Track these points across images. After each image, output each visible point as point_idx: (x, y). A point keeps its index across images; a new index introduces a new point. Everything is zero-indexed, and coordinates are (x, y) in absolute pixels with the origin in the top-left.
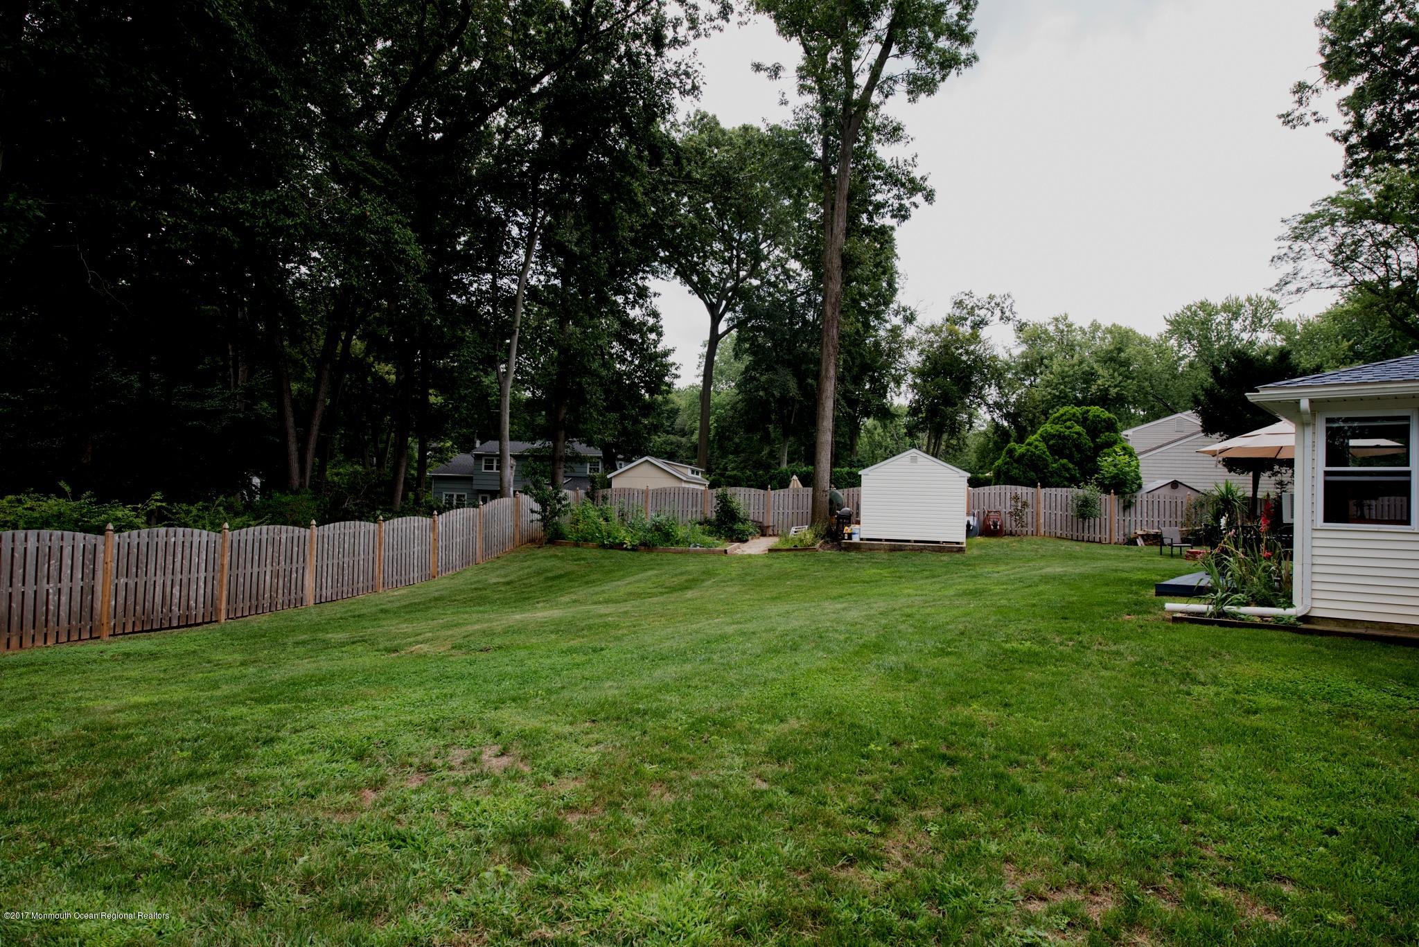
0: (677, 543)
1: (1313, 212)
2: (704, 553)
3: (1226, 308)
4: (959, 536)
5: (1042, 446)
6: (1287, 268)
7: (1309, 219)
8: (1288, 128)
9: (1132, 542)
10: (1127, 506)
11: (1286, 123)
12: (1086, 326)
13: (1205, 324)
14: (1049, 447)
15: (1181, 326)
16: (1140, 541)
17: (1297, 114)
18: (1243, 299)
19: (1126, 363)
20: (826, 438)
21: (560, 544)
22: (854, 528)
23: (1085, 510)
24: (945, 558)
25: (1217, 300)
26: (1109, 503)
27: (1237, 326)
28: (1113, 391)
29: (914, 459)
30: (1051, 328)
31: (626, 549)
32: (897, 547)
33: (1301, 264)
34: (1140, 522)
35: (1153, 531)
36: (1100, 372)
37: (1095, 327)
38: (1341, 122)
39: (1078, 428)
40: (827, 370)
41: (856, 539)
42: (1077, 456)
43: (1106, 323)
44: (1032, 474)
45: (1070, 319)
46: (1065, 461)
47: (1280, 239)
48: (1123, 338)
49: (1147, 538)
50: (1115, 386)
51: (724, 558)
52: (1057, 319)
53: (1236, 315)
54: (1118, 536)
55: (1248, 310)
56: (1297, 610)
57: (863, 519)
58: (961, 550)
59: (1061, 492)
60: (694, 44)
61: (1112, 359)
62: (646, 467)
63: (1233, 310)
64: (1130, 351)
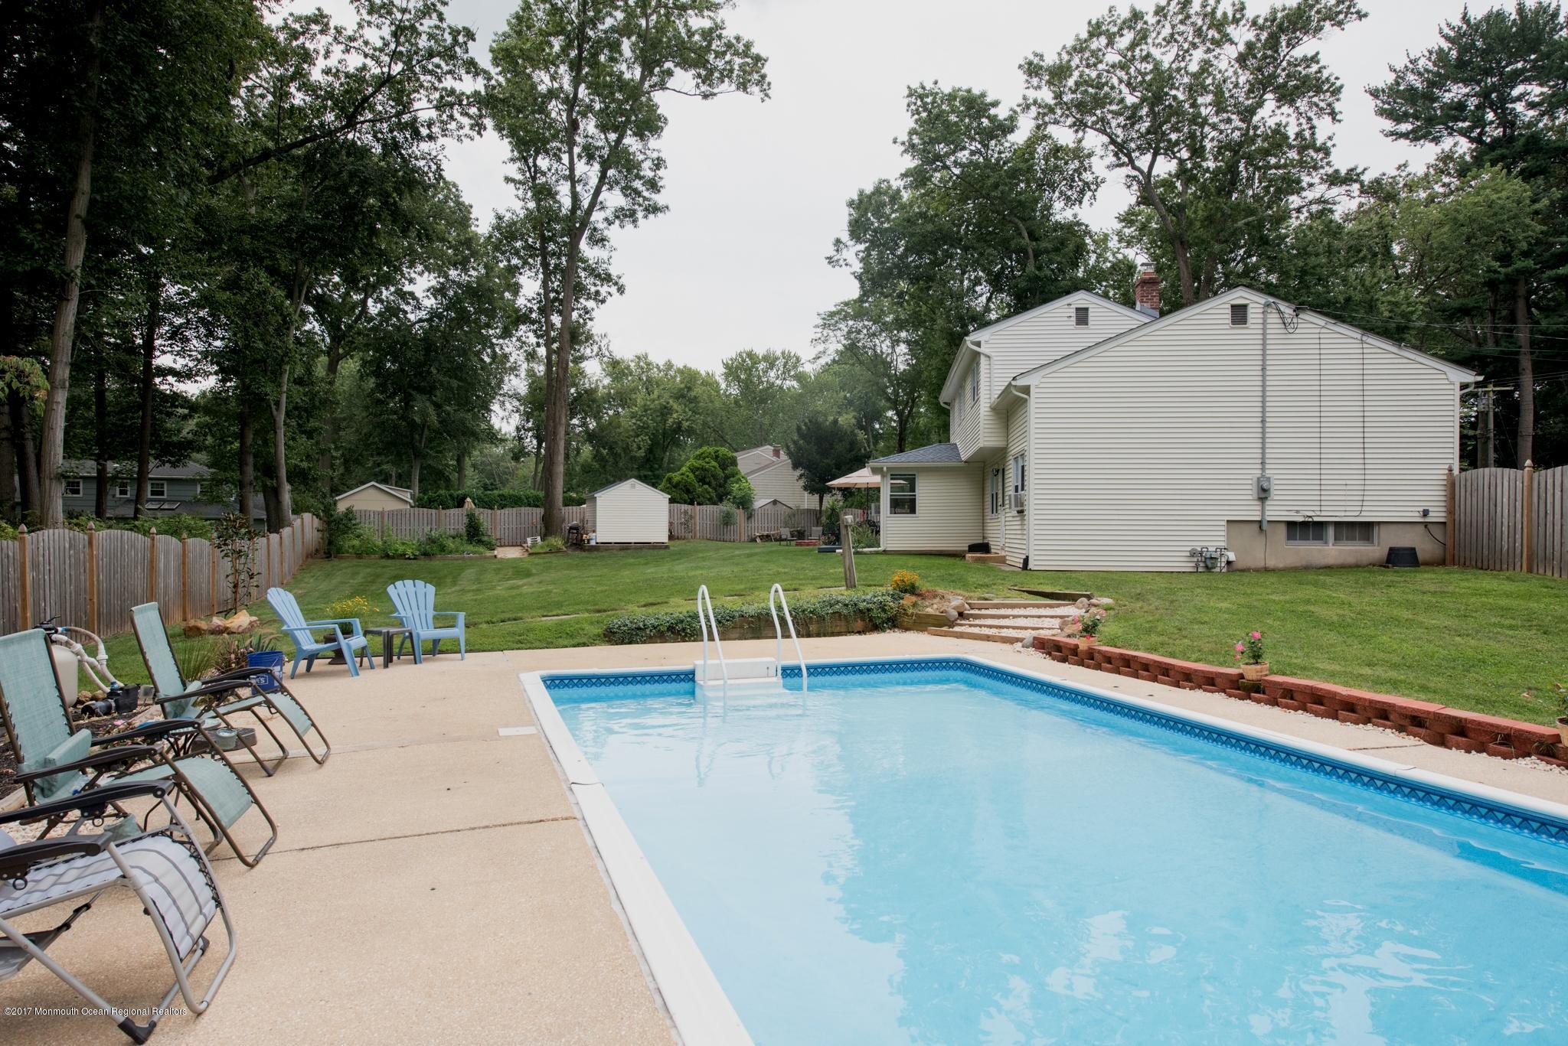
0: (451, 552)
1: (834, 309)
2: (477, 559)
3: (766, 358)
4: (665, 539)
5: (691, 475)
6: (821, 347)
7: (832, 315)
8: (830, 266)
9: (753, 540)
10: (750, 517)
11: (830, 263)
12: (661, 363)
13: (749, 370)
14: (696, 476)
15: (733, 371)
16: (758, 540)
17: (835, 258)
18: (778, 353)
19: (694, 400)
20: (560, 469)
21: (342, 558)
22: (592, 535)
23: (727, 520)
24: (655, 552)
25: (760, 352)
26: (739, 514)
27: (772, 374)
28: (685, 424)
29: (633, 486)
30: (632, 365)
31: (409, 558)
32: (625, 547)
33: (827, 345)
34: (759, 528)
35: (766, 533)
36: (675, 406)
37: (669, 365)
38: (858, 267)
39: (714, 463)
40: (560, 418)
41: (593, 543)
42: (714, 483)
43: (679, 363)
44: (686, 496)
45: (650, 358)
46: (706, 486)
47: (817, 326)
48: (690, 377)
49: (762, 537)
50: (687, 420)
51: (494, 561)
52: (639, 358)
53: (772, 366)
54: (744, 537)
55: (780, 363)
56: (881, 549)
57: (598, 529)
58: (667, 547)
59: (709, 508)
60: (441, 141)
61: (683, 396)
62: (372, 491)
63: (770, 360)
64: (697, 391)
